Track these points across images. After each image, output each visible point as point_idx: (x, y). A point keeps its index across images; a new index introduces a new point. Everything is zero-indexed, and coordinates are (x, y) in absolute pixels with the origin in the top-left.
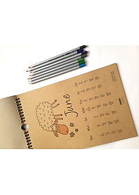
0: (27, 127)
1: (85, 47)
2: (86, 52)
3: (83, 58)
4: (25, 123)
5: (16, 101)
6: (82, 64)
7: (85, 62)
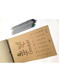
3: (34, 23)
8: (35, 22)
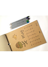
0: (10, 44)
2: (29, 18)
4: (9, 43)
6: (28, 22)
7: (29, 21)
8: (29, 19)
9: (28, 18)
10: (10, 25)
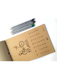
1: (34, 19)
2: (35, 21)
5: (5, 43)
9: (33, 21)
10: (11, 30)
